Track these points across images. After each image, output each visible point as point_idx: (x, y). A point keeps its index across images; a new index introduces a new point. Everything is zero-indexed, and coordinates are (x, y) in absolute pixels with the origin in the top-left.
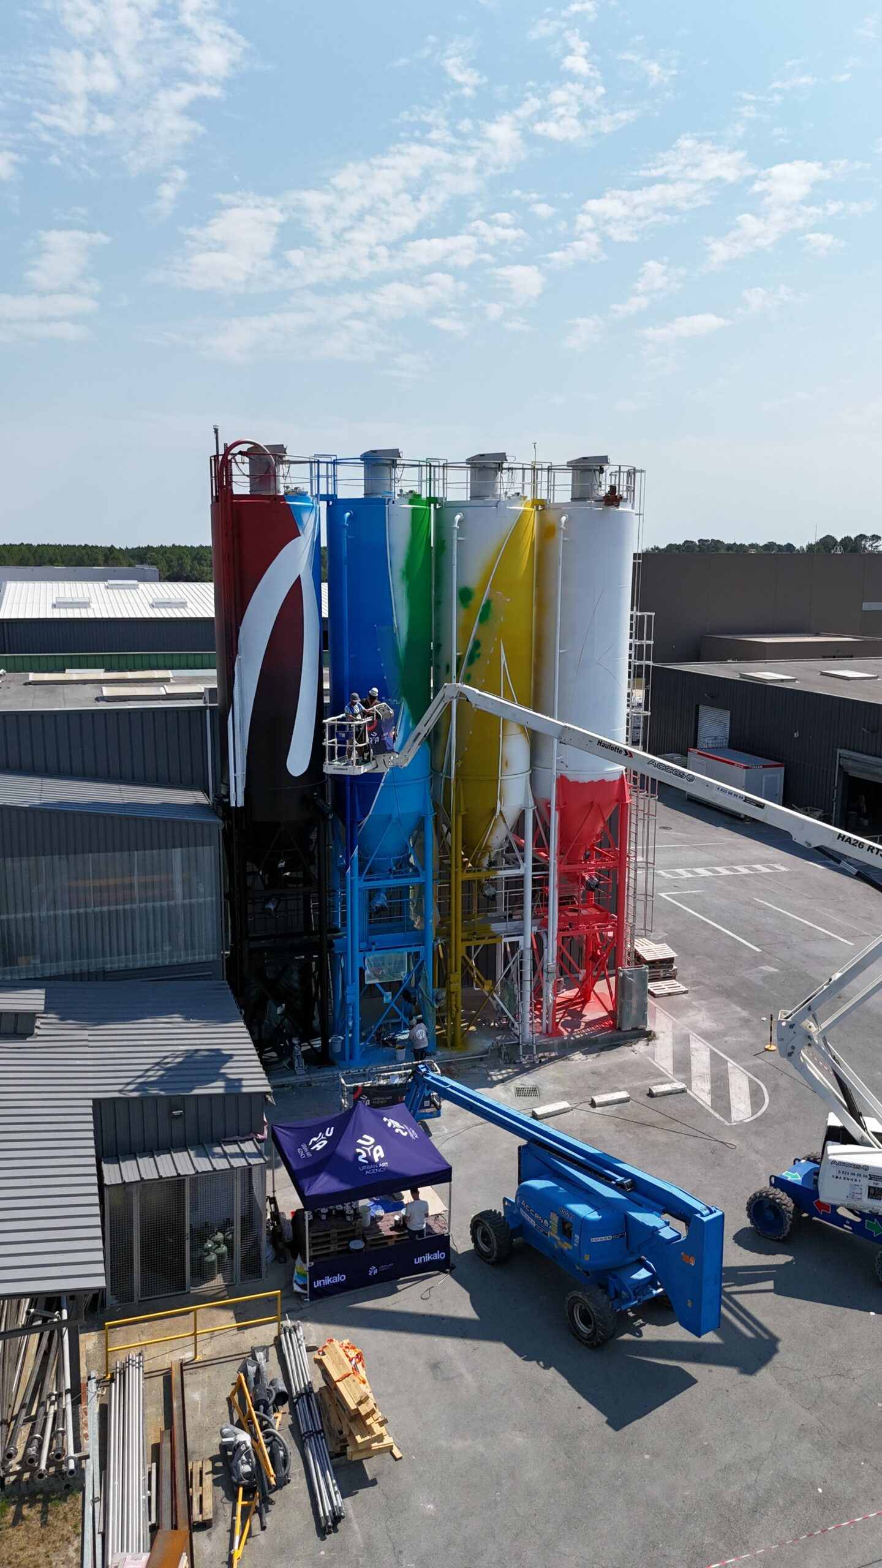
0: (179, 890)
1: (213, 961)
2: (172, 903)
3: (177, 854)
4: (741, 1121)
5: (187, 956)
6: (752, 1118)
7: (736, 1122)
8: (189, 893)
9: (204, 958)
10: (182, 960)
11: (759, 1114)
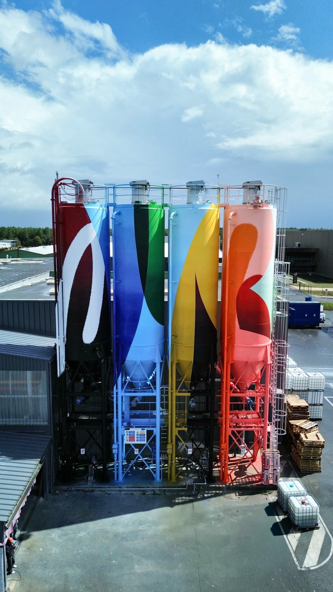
0: (30, 389)
1: (46, 426)
2: (26, 396)
3: (29, 374)
4: (308, 568)
5: (34, 422)
6: (316, 567)
7: (305, 568)
8: (35, 392)
9: (42, 423)
10: (32, 423)
11: (322, 564)
